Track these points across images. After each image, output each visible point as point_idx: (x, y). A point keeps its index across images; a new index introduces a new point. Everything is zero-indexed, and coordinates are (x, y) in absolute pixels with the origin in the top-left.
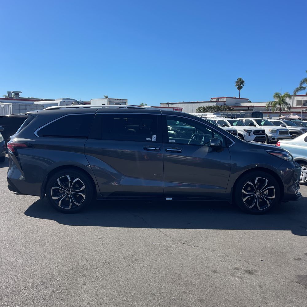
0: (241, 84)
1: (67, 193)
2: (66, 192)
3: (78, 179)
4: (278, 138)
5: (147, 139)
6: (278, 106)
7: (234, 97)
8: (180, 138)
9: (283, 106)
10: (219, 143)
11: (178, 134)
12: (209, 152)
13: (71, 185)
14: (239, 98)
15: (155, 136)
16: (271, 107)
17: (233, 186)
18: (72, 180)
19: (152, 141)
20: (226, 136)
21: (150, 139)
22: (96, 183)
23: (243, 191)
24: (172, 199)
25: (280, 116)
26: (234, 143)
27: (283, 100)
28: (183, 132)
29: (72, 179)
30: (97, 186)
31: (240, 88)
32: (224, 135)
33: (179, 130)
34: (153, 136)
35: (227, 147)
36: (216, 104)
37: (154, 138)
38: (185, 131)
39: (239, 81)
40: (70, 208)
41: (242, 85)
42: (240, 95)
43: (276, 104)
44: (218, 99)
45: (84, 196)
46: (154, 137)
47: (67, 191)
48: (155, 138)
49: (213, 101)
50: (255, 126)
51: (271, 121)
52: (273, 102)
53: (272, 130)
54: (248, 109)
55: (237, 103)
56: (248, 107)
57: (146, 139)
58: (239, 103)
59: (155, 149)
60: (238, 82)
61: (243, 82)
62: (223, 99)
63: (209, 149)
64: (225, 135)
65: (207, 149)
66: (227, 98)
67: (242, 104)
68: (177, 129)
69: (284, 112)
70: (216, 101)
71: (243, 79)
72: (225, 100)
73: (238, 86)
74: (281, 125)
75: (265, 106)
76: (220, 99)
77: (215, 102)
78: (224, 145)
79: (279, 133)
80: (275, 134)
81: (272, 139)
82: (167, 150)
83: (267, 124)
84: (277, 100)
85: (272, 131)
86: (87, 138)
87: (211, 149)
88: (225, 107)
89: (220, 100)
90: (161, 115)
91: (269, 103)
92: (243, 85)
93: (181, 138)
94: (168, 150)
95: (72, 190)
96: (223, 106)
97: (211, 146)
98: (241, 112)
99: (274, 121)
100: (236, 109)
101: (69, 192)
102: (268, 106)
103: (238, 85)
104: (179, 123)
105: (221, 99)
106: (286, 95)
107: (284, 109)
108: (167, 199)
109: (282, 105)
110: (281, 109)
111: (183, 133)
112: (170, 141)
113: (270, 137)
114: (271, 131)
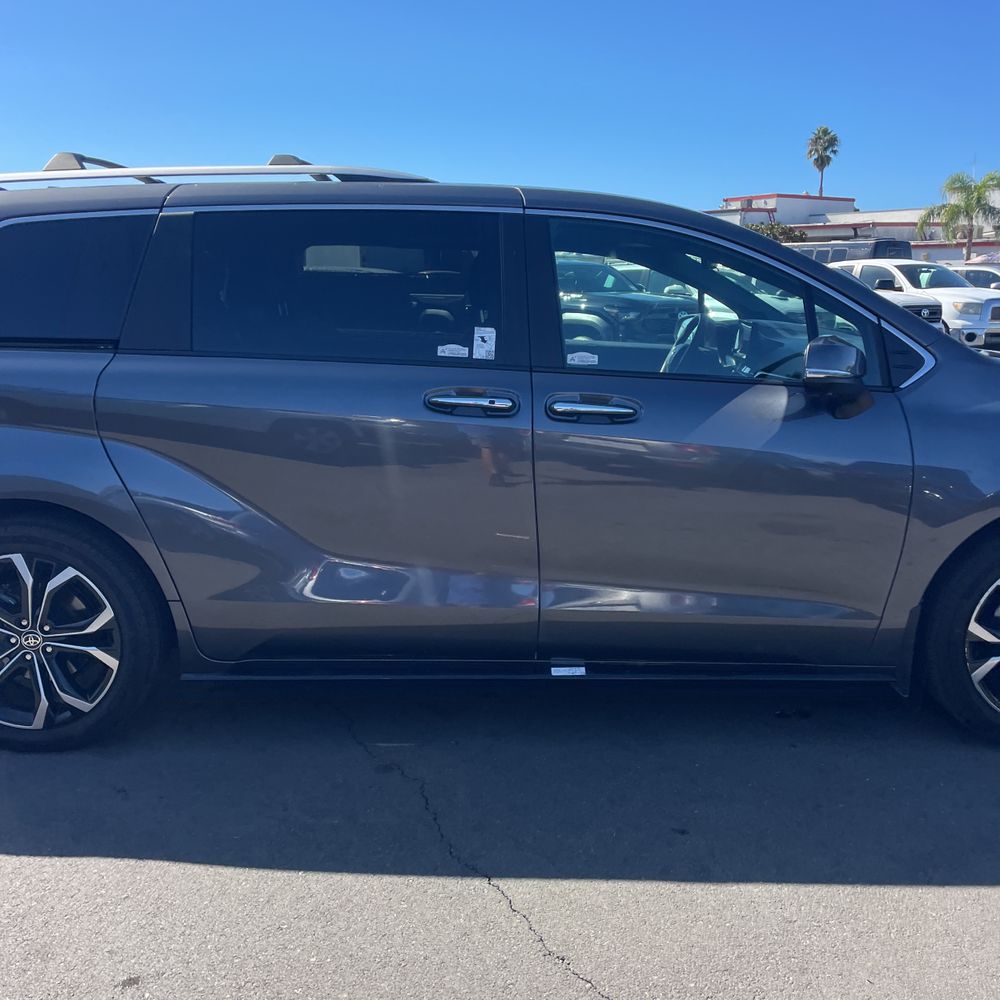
0: (825, 149)
1: (22, 647)
2: (13, 641)
3: (70, 573)
4: (986, 334)
5: (447, 350)
6: (963, 221)
7: (804, 193)
8: (616, 339)
9: (979, 221)
10: (853, 363)
11: (613, 326)
12: (787, 418)
13: (36, 605)
14: (821, 198)
15: (490, 333)
16: (937, 224)
17: (922, 604)
18: (42, 578)
19: (470, 363)
20: (884, 324)
21: (463, 352)
22: (170, 592)
23: (975, 628)
24: (581, 671)
25: (968, 259)
26: (929, 362)
27: (979, 200)
28: (632, 316)
29: (42, 575)
30: (176, 610)
31: (822, 162)
32: (874, 319)
33: (613, 307)
34: (479, 332)
35: (891, 387)
36: (743, 219)
37: (485, 343)
38: (637, 314)
39: (820, 138)
40: (39, 722)
41: (828, 153)
42: (821, 188)
43: (955, 213)
44: (750, 201)
45: (112, 663)
46: (483, 340)
47: (20, 634)
48: (491, 345)
49: (729, 208)
50: (900, 289)
51: (956, 271)
52: (944, 206)
53: (967, 305)
54: (851, 233)
55: (814, 216)
56: (855, 227)
57: (440, 348)
58: (821, 215)
59: (485, 403)
60: (816, 141)
61: (833, 142)
62: (766, 203)
63: (789, 396)
64: (879, 318)
65: (779, 401)
66: (779, 196)
67: (829, 217)
68: (607, 306)
69: (979, 240)
70: (743, 210)
71: (834, 131)
72: (771, 204)
73: (816, 156)
74: (993, 285)
75: (915, 224)
76: (754, 202)
77: (736, 211)
78: (874, 379)
79: (990, 314)
80: (978, 317)
81: (963, 338)
82: (556, 412)
83: (941, 280)
84: (955, 199)
85: (967, 309)
86: (114, 346)
87: (800, 402)
88: (773, 227)
89: (755, 205)
90: (524, 215)
91: (931, 213)
92: (834, 152)
93: (623, 341)
94: (560, 407)
95: (47, 628)
96: (766, 224)
97: (811, 387)
98: (833, 242)
99: (968, 272)
100: (810, 234)
101: (32, 642)
102: (925, 223)
103: (817, 150)
104: (615, 284)
105: (758, 201)
106: (992, 179)
107: (981, 230)
108: (556, 672)
109: (977, 217)
110: (969, 232)
111: (631, 320)
112: (574, 359)
113: (958, 331)
114: (960, 306)
